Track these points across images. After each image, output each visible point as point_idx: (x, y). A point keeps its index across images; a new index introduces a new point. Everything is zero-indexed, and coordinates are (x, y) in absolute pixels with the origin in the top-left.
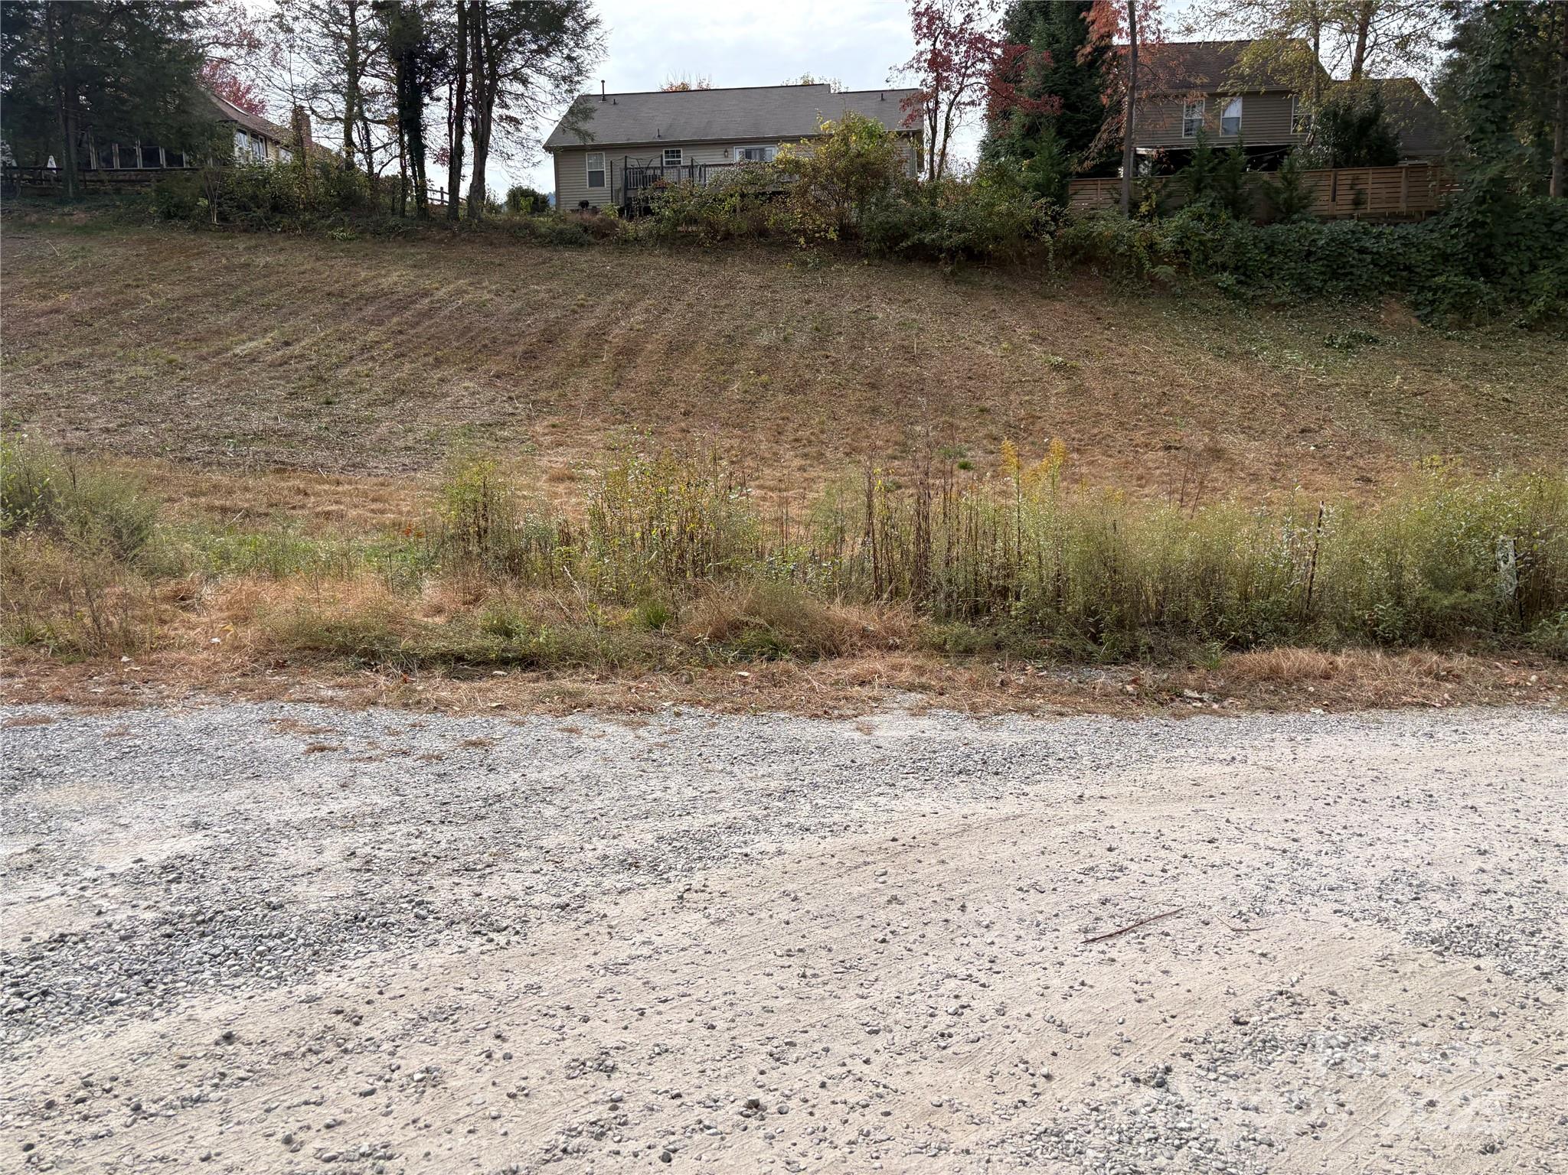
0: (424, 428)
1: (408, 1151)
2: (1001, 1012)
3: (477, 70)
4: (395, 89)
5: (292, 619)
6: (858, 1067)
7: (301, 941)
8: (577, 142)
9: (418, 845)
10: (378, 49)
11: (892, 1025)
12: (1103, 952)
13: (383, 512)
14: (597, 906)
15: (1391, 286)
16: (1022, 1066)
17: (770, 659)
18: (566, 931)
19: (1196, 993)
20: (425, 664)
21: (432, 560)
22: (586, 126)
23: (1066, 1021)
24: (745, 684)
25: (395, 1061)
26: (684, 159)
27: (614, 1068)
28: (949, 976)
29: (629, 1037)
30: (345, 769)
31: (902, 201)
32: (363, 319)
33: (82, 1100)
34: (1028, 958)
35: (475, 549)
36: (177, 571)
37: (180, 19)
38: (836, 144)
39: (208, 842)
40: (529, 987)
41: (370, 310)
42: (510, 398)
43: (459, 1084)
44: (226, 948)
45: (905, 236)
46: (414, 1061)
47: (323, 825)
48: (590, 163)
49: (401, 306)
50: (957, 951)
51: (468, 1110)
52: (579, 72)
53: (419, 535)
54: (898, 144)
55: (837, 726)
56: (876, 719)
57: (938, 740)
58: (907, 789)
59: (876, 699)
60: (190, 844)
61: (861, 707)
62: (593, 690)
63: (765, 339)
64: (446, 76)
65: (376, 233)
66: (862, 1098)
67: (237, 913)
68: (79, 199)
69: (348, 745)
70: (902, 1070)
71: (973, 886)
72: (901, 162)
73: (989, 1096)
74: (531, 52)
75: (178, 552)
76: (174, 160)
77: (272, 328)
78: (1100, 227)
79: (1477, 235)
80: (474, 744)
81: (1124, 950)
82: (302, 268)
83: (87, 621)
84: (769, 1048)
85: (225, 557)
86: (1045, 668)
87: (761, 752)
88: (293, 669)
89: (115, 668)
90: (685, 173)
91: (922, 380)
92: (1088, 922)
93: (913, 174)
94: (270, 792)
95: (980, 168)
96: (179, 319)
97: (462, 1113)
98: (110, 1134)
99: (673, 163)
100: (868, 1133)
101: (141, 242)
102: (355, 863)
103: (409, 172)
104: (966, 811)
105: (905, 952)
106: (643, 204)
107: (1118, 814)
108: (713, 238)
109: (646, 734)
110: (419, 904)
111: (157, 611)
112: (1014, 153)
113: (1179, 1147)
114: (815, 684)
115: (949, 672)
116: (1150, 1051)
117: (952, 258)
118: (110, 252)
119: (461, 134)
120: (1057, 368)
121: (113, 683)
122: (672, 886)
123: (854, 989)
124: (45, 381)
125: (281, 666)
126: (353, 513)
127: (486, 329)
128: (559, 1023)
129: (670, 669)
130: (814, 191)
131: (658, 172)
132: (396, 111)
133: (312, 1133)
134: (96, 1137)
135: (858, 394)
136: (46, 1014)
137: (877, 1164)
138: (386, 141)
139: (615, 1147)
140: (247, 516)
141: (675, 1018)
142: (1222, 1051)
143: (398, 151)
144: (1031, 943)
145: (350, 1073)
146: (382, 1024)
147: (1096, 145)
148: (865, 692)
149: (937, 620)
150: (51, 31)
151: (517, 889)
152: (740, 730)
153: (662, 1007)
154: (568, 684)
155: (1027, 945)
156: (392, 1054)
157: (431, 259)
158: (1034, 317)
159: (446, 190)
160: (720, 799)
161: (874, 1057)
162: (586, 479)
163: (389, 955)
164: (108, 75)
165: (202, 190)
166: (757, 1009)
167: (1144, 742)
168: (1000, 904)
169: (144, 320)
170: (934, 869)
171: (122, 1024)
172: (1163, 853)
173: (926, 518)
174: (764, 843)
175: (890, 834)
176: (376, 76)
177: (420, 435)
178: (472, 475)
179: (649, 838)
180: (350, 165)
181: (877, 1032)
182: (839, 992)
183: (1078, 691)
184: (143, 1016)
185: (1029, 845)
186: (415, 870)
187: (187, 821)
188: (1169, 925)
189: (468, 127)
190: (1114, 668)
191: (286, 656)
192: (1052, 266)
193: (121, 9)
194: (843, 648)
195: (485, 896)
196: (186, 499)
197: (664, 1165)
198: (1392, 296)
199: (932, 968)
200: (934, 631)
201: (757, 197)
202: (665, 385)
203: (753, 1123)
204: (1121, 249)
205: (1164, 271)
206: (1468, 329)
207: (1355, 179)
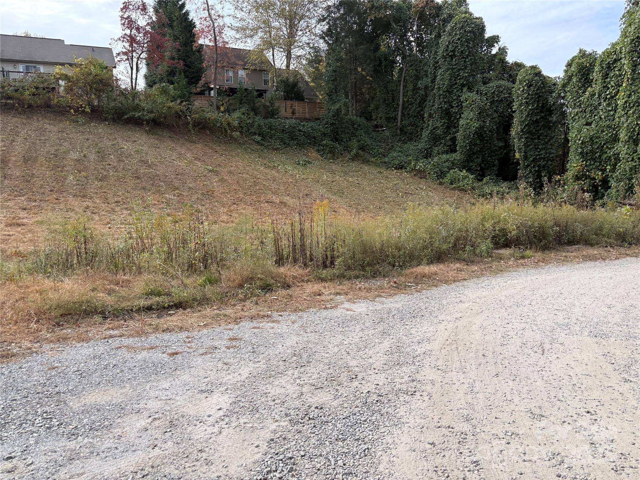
15: (310, 143)
45: (125, 113)
78: (208, 115)
79: (333, 128)
91: (158, 175)
108: (23, 107)
112: (164, 82)
114: (304, 297)
117: (148, 124)
120: (210, 171)
125: (59, 325)
147: (202, 82)
158: (191, 150)
192: (192, 130)
194: (291, 283)
198: (311, 147)
201: (44, 89)
202: (32, 177)
204: (219, 125)
205: (236, 134)
206: (335, 159)
207: (291, 105)
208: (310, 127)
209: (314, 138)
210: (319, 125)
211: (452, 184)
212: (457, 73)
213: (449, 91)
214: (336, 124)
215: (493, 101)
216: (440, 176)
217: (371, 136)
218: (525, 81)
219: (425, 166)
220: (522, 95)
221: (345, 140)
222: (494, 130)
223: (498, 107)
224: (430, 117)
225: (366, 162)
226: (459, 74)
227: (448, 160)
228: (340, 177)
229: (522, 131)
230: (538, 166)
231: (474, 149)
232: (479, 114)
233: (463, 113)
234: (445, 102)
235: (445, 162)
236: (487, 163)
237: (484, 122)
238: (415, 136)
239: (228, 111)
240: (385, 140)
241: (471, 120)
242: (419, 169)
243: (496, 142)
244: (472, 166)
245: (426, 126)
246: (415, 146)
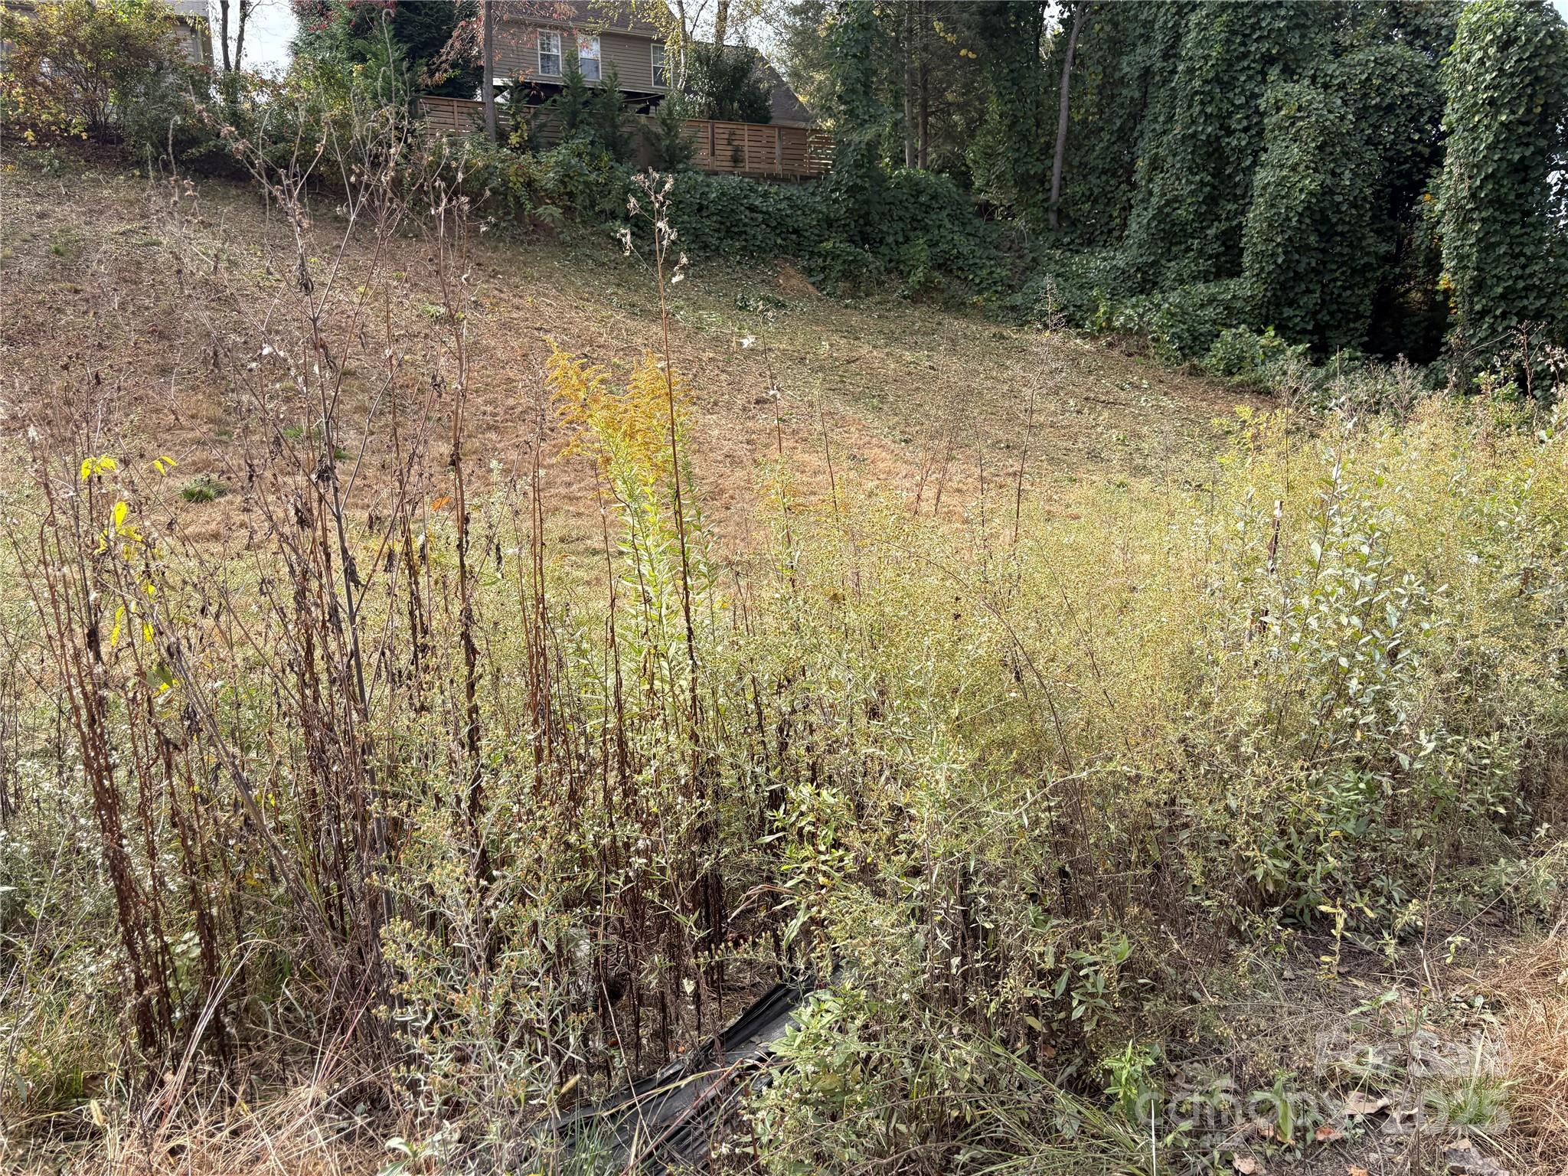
15: (783, 249)
79: (856, 201)
120: (439, 320)
147: (451, 50)
158: (395, 258)
198: (786, 260)
205: (550, 212)
206: (860, 297)
207: (731, 134)
208: (788, 199)
209: (796, 231)
210: (813, 194)
211: (1231, 374)
212: (1252, 20)
213: (1223, 81)
214: (866, 189)
215: (1366, 108)
216: (1191, 348)
217: (969, 229)
218: (1490, 29)
219: (1141, 316)
220: (1479, 75)
221: (890, 239)
222: (1365, 199)
223: (1380, 126)
224: (1155, 169)
225: (957, 307)
226: (1258, 22)
227: (1212, 299)
228: (874, 347)
229: (1473, 196)
230: (1516, 314)
231: (1298, 262)
232: (1320, 148)
233: (1265, 150)
234: (1208, 116)
235: (1202, 306)
236: (1339, 310)
237: (1333, 174)
238: (1102, 233)
239: (530, 145)
240: (1012, 242)
241: (1294, 168)
242: (1123, 326)
243: (1370, 241)
244: (1290, 318)
245: (1140, 197)
246: (1104, 259)
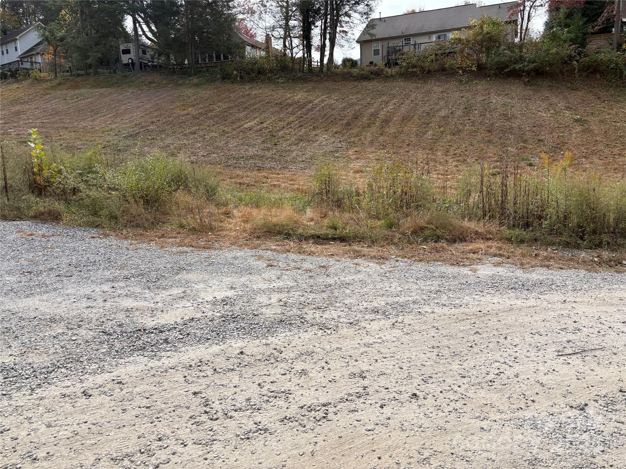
0: (309, 154)
1: (296, 393)
2: (517, 376)
3: (332, 14)
4: (302, 24)
5: (262, 221)
6: (456, 388)
7: (264, 326)
8: (370, 38)
9: (302, 299)
10: (296, 10)
11: (471, 376)
12: (565, 360)
13: (293, 185)
14: (363, 324)
16: (522, 396)
17: (436, 242)
18: (351, 331)
19: (604, 379)
20: (307, 239)
21: (310, 202)
22: (373, 32)
23: (544, 383)
24: (425, 251)
25: (293, 366)
26: (412, 42)
27: (365, 377)
28: (496, 361)
29: (371, 368)
30: (279, 273)
31: (506, 51)
32: (288, 113)
33: (200, 366)
34: (531, 359)
35: (325, 198)
36: (226, 204)
37: (228, 6)
38: (477, 29)
39: (235, 293)
40: (338, 348)
41: (291, 109)
42: (340, 141)
43: (313, 375)
44: (241, 326)
45: (507, 67)
46: (299, 366)
47: (271, 290)
48: (374, 46)
49: (301, 107)
50: (501, 353)
51: (316, 384)
52: (371, 10)
53: (306, 193)
54: (506, 27)
55: (462, 269)
56: (479, 267)
57: (504, 276)
58: (488, 293)
59: (479, 259)
60: (230, 293)
61: (472, 262)
62: (365, 250)
63: (443, 113)
64: (320, 17)
65: (293, 80)
66: (456, 398)
67: (244, 316)
68: (195, 74)
69: (280, 265)
70: (473, 391)
71: (511, 331)
72: (506, 34)
73: (507, 404)
74: (352, 4)
75: (226, 198)
76: (226, 58)
77: (257, 117)
78: (602, 56)
80: (322, 267)
81: (575, 361)
82: (267, 95)
83: (198, 221)
84: (422, 377)
85: (241, 200)
86: (557, 249)
87: (429, 276)
88: (262, 239)
89: (207, 236)
90: (412, 47)
91: (511, 128)
92: (560, 348)
93: (513, 39)
94: (255, 279)
95: (544, 34)
96: (227, 115)
97: (314, 384)
98: (207, 376)
99: (407, 43)
100: (457, 410)
101: (215, 88)
102: (281, 303)
103: (306, 55)
104: (512, 303)
105: (479, 352)
106: (395, 61)
107: (580, 309)
108: (423, 73)
109: (384, 267)
110: (302, 318)
111: (219, 218)
112: (560, 26)
113: (585, 432)
114: (454, 252)
115: (513, 250)
116: (579, 397)
117: (529, 75)
118: (205, 92)
119: (325, 39)
120: (577, 121)
121: (206, 241)
122: (390, 320)
123: (457, 362)
124: (185, 139)
125: (258, 237)
126: (283, 185)
127: (332, 115)
128: (347, 361)
129: (395, 244)
130: (467, 50)
131: (401, 48)
132: (302, 33)
133: (266, 384)
134: (203, 377)
135: (483, 135)
136: (189, 340)
137: (459, 420)
138: (298, 44)
139: (364, 401)
140: (248, 186)
141: (388, 364)
142: (612, 401)
143: (302, 48)
144: (534, 354)
145: (278, 368)
146: (288, 354)
147: (600, 20)
148: (475, 256)
149: (509, 228)
150: (187, 15)
151: (335, 316)
152: (421, 268)
153: (384, 360)
154: (356, 248)
155: (532, 354)
156: (292, 364)
157: (312, 88)
158: (567, 98)
159: (319, 61)
160: (411, 292)
161: (462, 385)
162: (366, 172)
163: (292, 333)
164: (204, 28)
165: (235, 68)
166: (419, 364)
167: (599, 281)
168: (522, 338)
169: (216, 116)
170: (496, 323)
171: (210, 345)
172: (599, 325)
173: (506, 186)
174: (427, 308)
175: (479, 309)
176: (295, 20)
177: (307, 156)
178: (325, 171)
179: (383, 303)
180: (285, 55)
181: (465, 377)
182: (451, 363)
183: (571, 260)
184: (217, 344)
185: (537, 318)
186: (301, 307)
187: (229, 286)
188: (597, 353)
189: (328, 36)
190: (589, 251)
191: (260, 234)
192: (577, 76)
193: (209, 4)
194: (467, 239)
195: (324, 317)
196: (228, 180)
197: (381, 409)
199: (490, 358)
200: (507, 232)
201: (442, 55)
202: (401, 133)
203: (413, 400)
204: (612, 66)
